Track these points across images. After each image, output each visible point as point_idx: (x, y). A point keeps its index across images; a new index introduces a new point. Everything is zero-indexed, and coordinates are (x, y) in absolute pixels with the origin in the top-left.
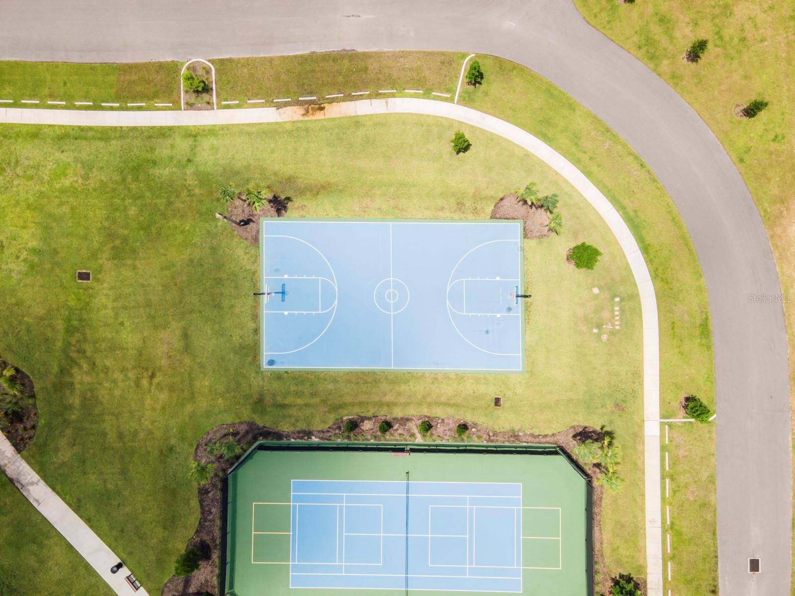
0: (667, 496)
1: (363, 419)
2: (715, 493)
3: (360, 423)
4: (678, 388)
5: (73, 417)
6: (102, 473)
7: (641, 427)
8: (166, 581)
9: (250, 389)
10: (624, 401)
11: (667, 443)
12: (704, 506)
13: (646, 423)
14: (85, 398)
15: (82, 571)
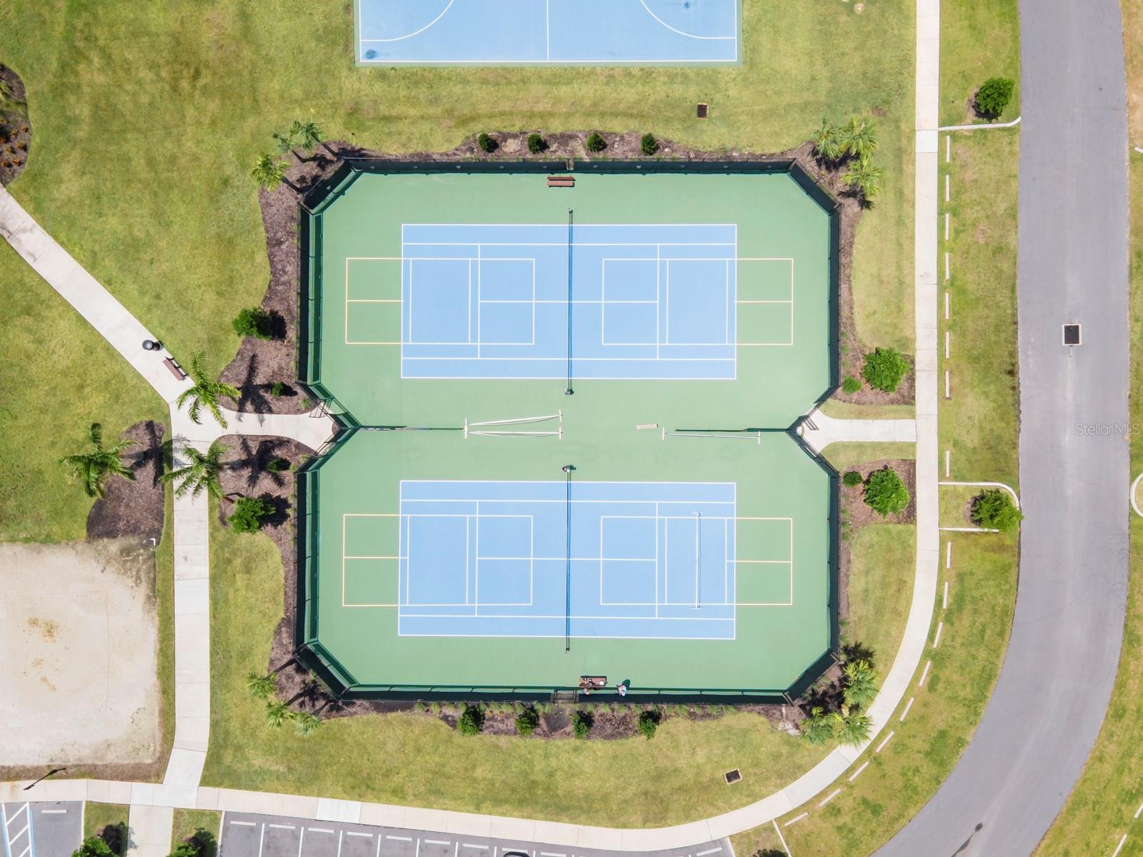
0: (947, 238)
1: (505, 137)
2: (1016, 232)
3: (501, 142)
4: (966, 80)
5: (81, 134)
6: (126, 215)
7: (911, 137)
8: (223, 369)
9: (340, 94)
10: (885, 102)
11: (948, 160)
12: (999, 250)
13: (917, 133)
14: (97, 106)
15: (100, 353)
